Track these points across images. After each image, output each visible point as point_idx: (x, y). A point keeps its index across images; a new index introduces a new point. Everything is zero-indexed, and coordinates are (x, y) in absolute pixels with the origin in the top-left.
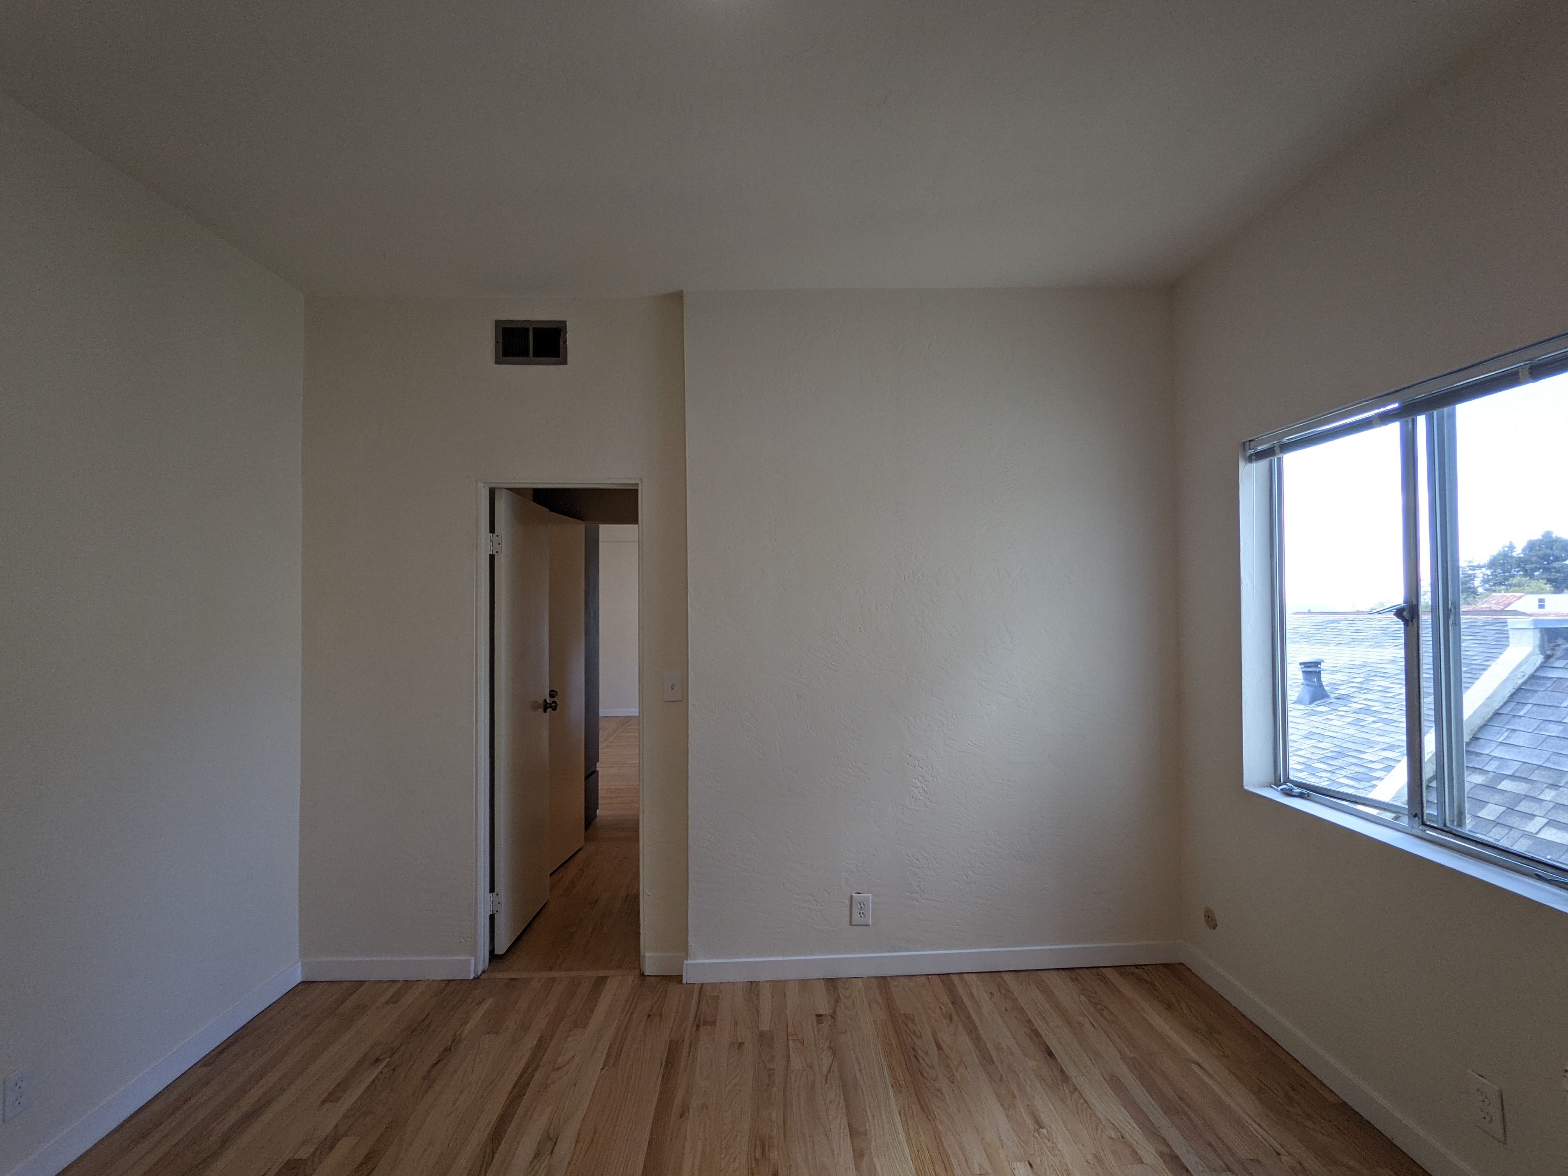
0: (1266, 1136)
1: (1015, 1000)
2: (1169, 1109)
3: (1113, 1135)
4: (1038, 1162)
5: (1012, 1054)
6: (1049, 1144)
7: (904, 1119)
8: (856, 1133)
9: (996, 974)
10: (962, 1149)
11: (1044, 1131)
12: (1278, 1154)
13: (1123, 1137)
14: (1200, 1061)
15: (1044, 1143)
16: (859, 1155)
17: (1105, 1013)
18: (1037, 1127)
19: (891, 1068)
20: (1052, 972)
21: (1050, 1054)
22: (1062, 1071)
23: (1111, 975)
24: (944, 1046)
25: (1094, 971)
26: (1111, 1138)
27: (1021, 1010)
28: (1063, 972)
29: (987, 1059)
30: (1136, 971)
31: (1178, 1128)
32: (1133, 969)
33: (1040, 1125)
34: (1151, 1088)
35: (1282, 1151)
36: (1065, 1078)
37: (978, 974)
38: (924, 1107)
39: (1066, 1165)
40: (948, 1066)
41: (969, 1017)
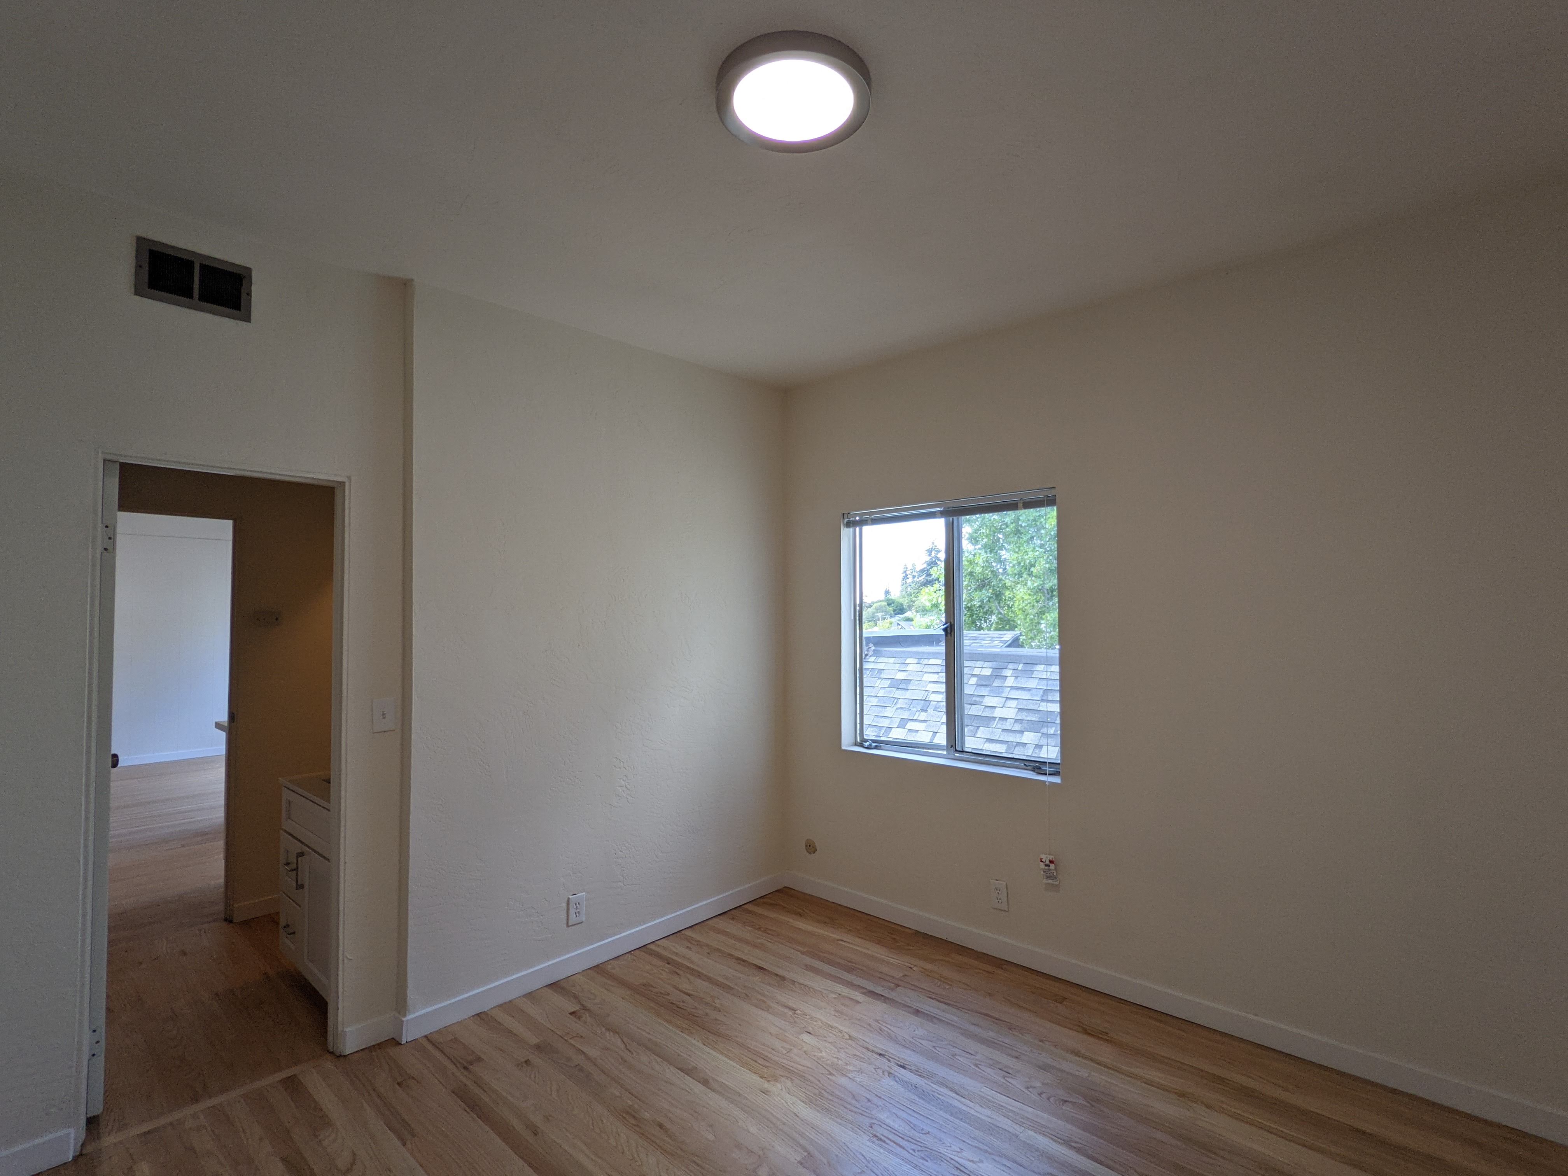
0: (899, 962)
1: (708, 946)
2: (850, 970)
3: (834, 996)
4: (811, 1029)
5: (740, 978)
6: (808, 1017)
7: (711, 1047)
8: (690, 1072)
9: (679, 934)
10: (764, 1045)
11: (798, 1012)
12: (911, 968)
13: (840, 995)
14: (841, 938)
15: (805, 1018)
16: (705, 1082)
17: (769, 932)
18: (793, 1012)
19: (668, 1022)
20: (714, 919)
21: (761, 968)
22: (777, 975)
23: (750, 907)
24: (692, 993)
25: (740, 909)
26: (835, 998)
27: (718, 950)
28: (720, 917)
29: (728, 989)
30: (765, 900)
31: (860, 977)
32: (762, 900)
33: (794, 1010)
34: (830, 963)
35: (912, 966)
36: (783, 978)
37: (666, 938)
38: (717, 1034)
39: (826, 1023)
40: (706, 1004)
41: (688, 968)
